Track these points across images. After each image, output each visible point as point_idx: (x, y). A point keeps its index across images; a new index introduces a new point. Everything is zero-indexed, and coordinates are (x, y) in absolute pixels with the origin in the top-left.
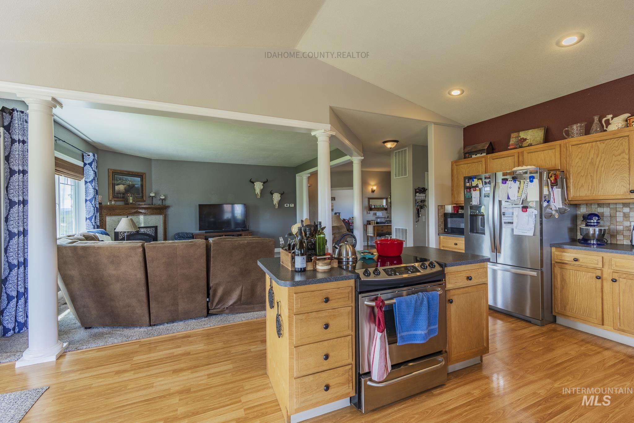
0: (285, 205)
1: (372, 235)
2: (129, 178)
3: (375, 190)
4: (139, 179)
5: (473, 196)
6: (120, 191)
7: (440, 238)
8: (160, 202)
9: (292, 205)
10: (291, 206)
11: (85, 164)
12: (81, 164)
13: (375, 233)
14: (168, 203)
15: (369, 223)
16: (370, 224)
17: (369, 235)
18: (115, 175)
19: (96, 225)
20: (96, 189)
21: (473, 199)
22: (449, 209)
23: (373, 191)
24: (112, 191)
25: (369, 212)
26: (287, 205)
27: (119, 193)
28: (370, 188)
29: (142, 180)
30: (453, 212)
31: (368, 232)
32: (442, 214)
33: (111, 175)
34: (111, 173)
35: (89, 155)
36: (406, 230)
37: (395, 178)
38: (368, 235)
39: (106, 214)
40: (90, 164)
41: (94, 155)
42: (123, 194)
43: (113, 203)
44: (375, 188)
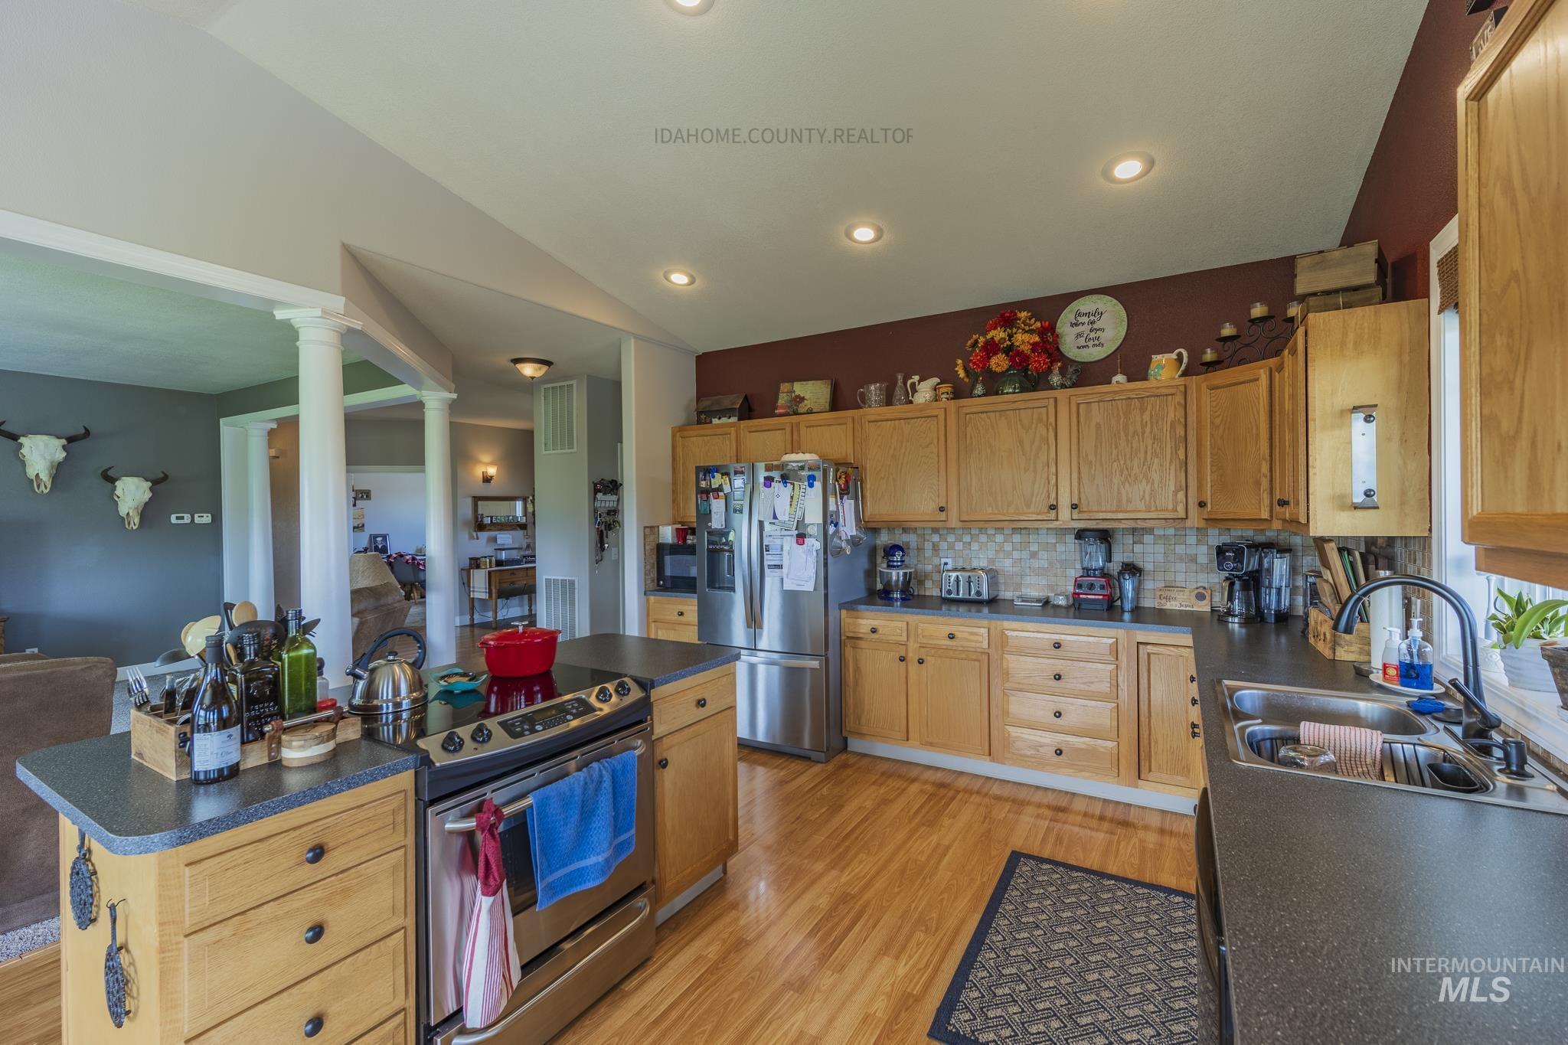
1: (485, 596)
3: (491, 477)
5: (714, 509)
7: (648, 600)
13: (494, 590)
15: (475, 563)
16: (478, 567)
17: (477, 596)
21: (714, 516)
22: (667, 534)
23: (487, 479)
25: (474, 534)
28: (478, 472)
30: (676, 541)
31: (474, 588)
32: (653, 545)
36: (572, 583)
38: (472, 596)
44: (491, 471)
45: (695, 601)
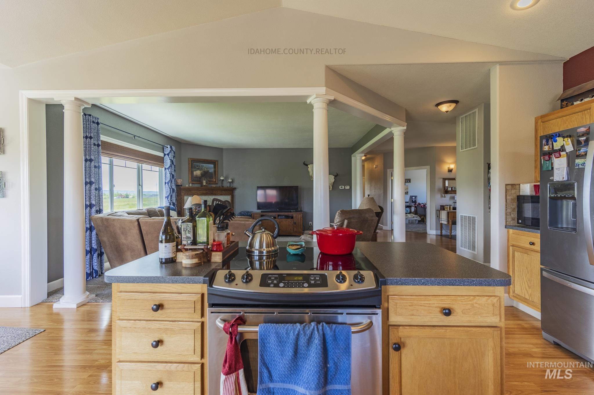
0: (340, 187)
1: (445, 223)
2: (205, 165)
3: (452, 169)
4: (212, 166)
5: (556, 166)
6: (197, 175)
7: (508, 232)
8: (228, 185)
9: (348, 187)
10: (346, 188)
11: (165, 155)
12: (162, 155)
13: (450, 221)
14: (235, 185)
15: (443, 208)
16: (444, 209)
17: (443, 222)
18: (193, 163)
19: (172, 202)
20: (172, 174)
21: (555, 171)
22: (527, 189)
23: (450, 171)
24: (191, 176)
25: (444, 195)
26: (341, 187)
27: (196, 177)
28: (446, 167)
29: (215, 167)
30: (534, 194)
31: (441, 218)
32: (515, 196)
33: (191, 163)
34: (191, 161)
35: (167, 148)
36: (474, 219)
37: (461, 151)
38: (441, 222)
39: (184, 194)
40: (168, 154)
41: (171, 147)
42: (200, 178)
43: (190, 185)
44: (452, 166)
45: (539, 235)
